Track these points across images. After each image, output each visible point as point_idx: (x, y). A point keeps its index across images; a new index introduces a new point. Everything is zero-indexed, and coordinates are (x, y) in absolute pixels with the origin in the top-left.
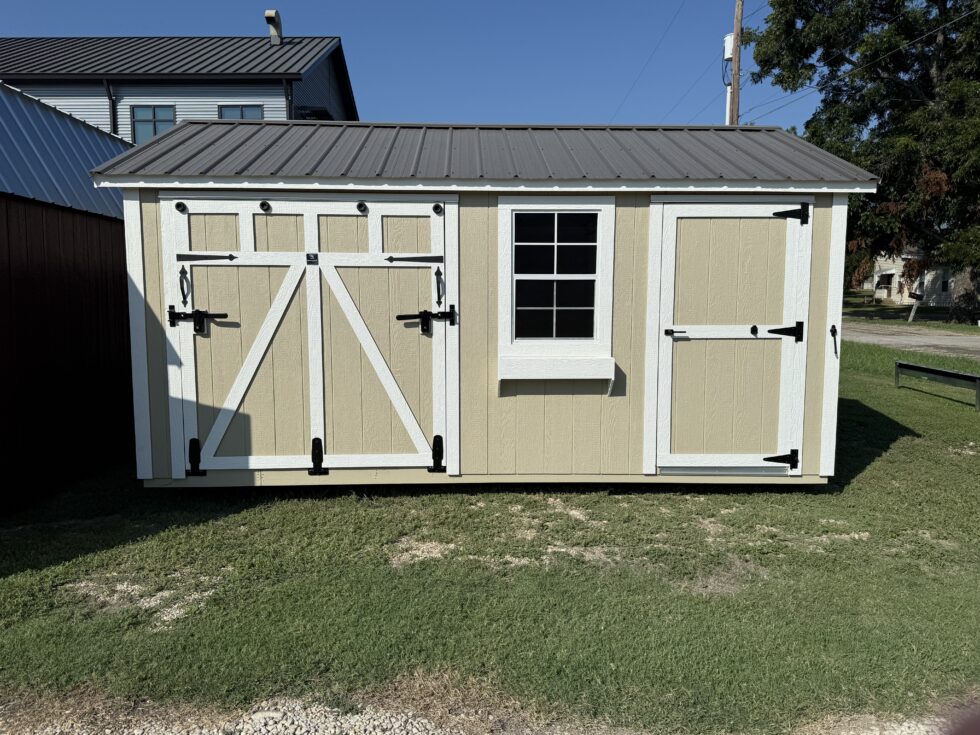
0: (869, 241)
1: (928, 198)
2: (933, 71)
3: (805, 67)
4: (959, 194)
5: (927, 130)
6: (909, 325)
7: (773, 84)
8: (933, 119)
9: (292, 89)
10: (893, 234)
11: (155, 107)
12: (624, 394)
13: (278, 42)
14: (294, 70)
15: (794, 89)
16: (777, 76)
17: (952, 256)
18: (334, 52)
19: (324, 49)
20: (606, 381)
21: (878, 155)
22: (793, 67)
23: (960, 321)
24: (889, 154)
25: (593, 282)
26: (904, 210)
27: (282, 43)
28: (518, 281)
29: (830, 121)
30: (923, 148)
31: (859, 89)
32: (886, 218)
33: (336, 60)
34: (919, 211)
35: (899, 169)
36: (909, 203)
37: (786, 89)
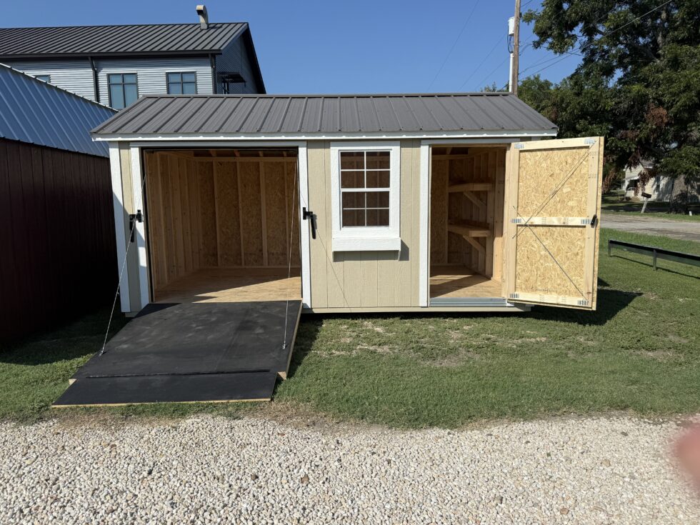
0: (615, 157)
1: (654, 127)
2: (660, 39)
3: (569, 36)
4: (675, 124)
5: (654, 79)
6: (642, 215)
7: (548, 49)
8: (657, 72)
9: (215, 62)
10: (631, 153)
11: (123, 74)
12: (408, 259)
13: (206, 27)
14: (216, 47)
15: (562, 52)
16: (551, 44)
17: (670, 167)
18: (244, 33)
19: (236, 32)
20: (396, 252)
21: (620, 98)
22: (561, 38)
23: (677, 211)
24: (627, 97)
25: (388, 192)
26: (637, 136)
27: (208, 28)
28: (343, 193)
29: (587, 74)
30: (651, 92)
31: (607, 52)
32: (626, 141)
33: (246, 38)
34: (648, 136)
35: (634, 108)
36: (641, 131)
37: (556, 52)
